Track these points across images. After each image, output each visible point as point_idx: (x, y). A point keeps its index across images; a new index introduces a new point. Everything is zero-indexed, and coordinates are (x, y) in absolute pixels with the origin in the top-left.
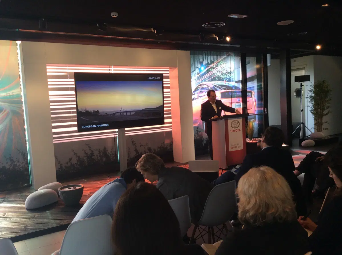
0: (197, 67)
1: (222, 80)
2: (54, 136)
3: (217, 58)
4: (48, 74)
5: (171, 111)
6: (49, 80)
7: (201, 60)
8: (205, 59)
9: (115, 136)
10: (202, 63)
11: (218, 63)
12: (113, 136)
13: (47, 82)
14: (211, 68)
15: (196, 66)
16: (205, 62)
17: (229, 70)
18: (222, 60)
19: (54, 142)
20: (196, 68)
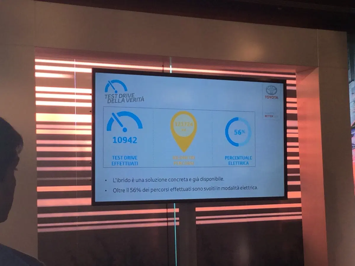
2: (40, 216)
4: (37, 75)
5: (299, 173)
6: (38, 89)
9: (170, 224)
12: (165, 224)
13: (35, 92)
19: (39, 230)
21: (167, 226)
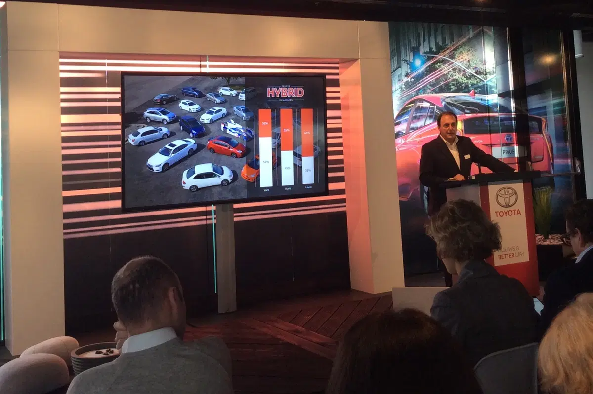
0: (405, 60)
1: (466, 90)
3: (452, 40)
4: (61, 75)
5: (343, 163)
6: (62, 89)
7: (413, 44)
8: (424, 41)
9: (209, 222)
10: (415, 51)
11: (455, 50)
12: (204, 223)
13: (59, 93)
14: (439, 61)
15: (403, 57)
16: (424, 49)
17: (481, 67)
18: (464, 44)
20: (402, 62)
21: (206, 225)
